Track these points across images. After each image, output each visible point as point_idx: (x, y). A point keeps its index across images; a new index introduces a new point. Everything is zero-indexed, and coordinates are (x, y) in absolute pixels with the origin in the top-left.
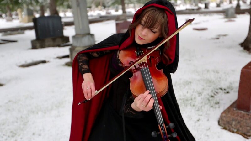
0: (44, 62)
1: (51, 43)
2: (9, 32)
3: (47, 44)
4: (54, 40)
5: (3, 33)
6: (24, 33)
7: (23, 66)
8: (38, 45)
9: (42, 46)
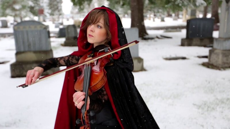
0: (184, 58)
1: (199, 43)
2: (170, 30)
3: (194, 43)
4: (202, 40)
5: (165, 30)
6: (180, 31)
7: (167, 59)
8: (186, 43)
9: (190, 45)
